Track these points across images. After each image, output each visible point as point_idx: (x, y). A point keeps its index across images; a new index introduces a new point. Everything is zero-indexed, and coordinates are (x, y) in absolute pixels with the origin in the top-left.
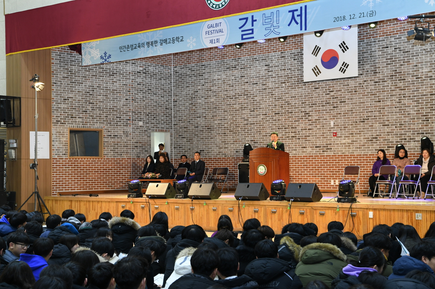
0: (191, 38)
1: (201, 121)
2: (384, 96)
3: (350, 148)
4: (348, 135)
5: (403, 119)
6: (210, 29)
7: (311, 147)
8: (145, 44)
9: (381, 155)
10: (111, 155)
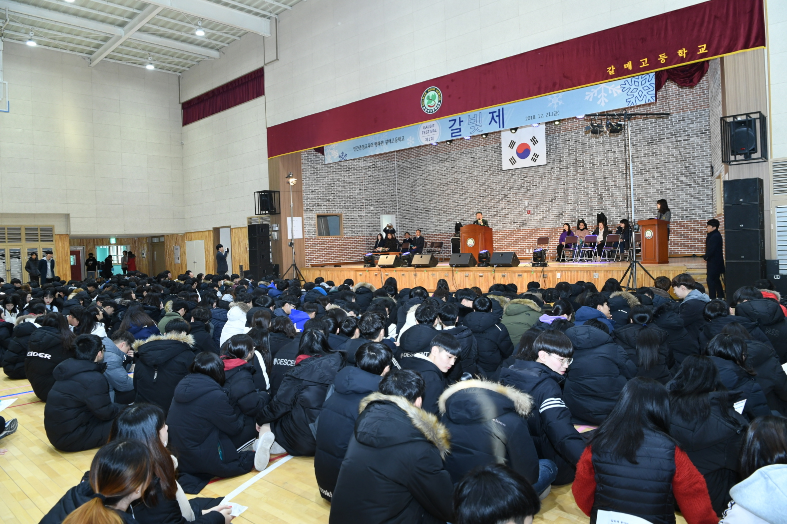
0: (411, 137)
1: (420, 205)
2: (568, 180)
3: (541, 223)
4: (540, 213)
5: (583, 199)
6: (426, 130)
7: (510, 223)
8: (374, 144)
9: (566, 228)
10: (349, 234)
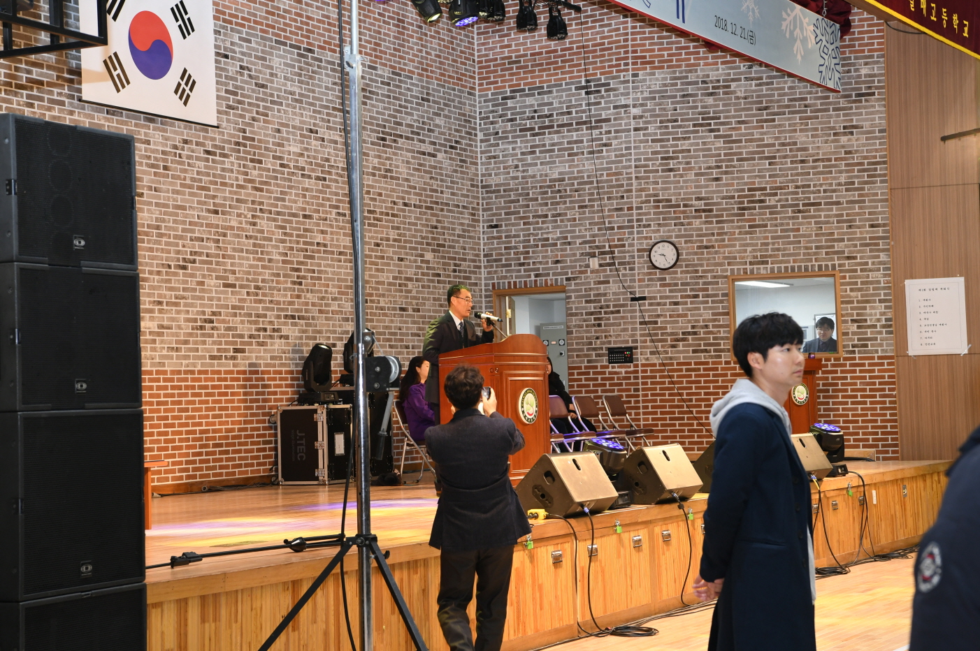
4: (151, 307)
